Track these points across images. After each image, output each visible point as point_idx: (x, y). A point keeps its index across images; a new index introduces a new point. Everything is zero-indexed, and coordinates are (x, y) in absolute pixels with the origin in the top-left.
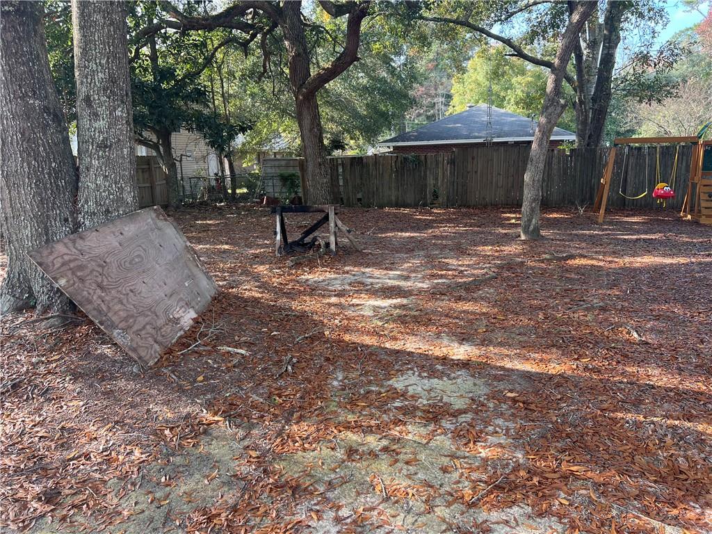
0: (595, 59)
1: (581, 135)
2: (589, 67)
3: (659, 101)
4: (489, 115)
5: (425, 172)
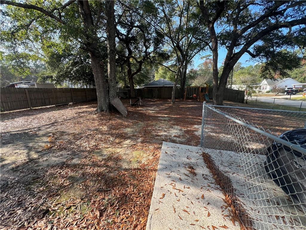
0: (183, 72)
1: (181, 85)
2: (182, 73)
3: (194, 80)
4: (164, 81)
5: (153, 92)
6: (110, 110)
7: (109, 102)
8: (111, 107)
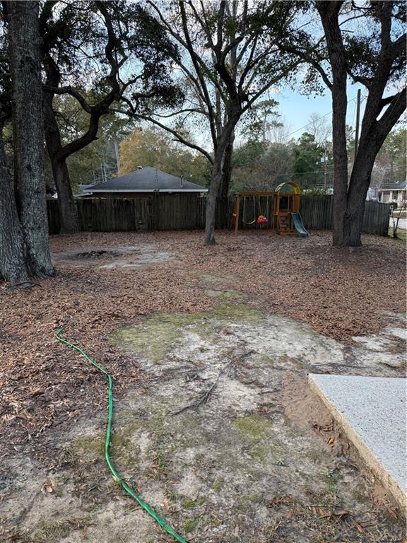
5: (134, 210)
6: (29, 276)
7: (25, 246)
8: (33, 263)
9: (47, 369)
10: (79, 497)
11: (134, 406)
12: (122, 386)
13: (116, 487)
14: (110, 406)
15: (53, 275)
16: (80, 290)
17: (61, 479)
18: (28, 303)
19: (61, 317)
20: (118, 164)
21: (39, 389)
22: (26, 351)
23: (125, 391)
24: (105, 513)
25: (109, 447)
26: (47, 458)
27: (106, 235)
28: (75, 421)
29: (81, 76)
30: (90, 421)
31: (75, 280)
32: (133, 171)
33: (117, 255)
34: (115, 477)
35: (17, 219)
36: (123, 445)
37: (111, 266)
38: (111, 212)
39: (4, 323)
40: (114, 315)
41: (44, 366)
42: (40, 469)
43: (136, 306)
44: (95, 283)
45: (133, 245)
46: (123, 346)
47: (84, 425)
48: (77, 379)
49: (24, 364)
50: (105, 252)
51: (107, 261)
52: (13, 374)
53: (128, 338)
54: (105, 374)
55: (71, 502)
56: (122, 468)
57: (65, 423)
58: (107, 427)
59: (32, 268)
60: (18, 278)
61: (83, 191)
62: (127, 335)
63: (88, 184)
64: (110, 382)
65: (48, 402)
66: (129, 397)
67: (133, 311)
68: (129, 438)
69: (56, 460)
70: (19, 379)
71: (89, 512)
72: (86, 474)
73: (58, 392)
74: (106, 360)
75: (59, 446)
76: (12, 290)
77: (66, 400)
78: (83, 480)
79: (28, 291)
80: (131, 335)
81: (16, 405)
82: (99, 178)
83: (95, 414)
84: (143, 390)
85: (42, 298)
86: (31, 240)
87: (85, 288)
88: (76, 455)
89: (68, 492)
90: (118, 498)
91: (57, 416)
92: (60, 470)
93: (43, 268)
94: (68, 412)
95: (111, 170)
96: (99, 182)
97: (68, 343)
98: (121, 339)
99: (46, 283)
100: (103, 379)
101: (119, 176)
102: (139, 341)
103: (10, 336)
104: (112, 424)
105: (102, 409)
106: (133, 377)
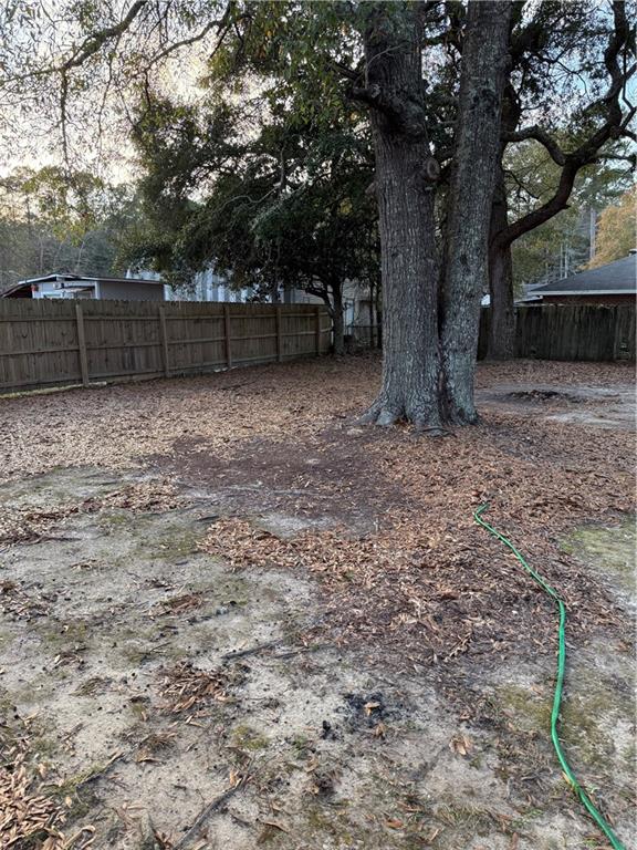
5: (614, 326)
6: (442, 419)
7: (441, 376)
8: (449, 402)
9: (461, 563)
10: (506, 782)
11: (604, 667)
12: (583, 626)
13: (568, 794)
14: (561, 652)
15: (474, 423)
16: (515, 451)
17: (478, 741)
18: (437, 458)
19: (483, 489)
20: (593, 248)
21: (450, 591)
22: (432, 528)
23: (586, 636)
24: (548, 829)
25: (558, 721)
26: (458, 700)
27: (559, 366)
28: (503, 657)
29: (553, 107)
30: (526, 665)
31: (507, 434)
32: (618, 258)
33: (576, 401)
34: (568, 777)
35: (437, 336)
36: (583, 726)
37: (564, 418)
38: (573, 327)
39: (404, 482)
40: (569, 502)
41: (457, 557)
42: (448, 712)
43: (609, 494)
44: (538, 443)
45: (606, 386)
46: (583, 557)
47: (516, 669)
48: (508, 592)
49: (428, 547)
50: (555, 394)
51: (558, 409)
52: (414, 556)
53: (594, 546)
54: (553, 597)
55: (493, 785)
56: (579, 766)
57: (487, 655)
58: (554, 687)
59: (447, 410)
60: (427, 420)
61: (528, 293)
62: (592, 540)
63: (535, 282)
64: (563, 613)
65: (463, 614)
66: (596, 649)
67: (603, 501)
68: (593, 718)
69: (472, 708)
70: (423, 566)
71: (522, 814)
72: (518, 750)
73: (477, 604)
74: (555, 575)
75: (476, 687)
76: (418, 437)
77: (490, 621)
78: (514, 758)
79: (438, 441)
80: (598, 543)
81: (418, 604)
82: (555, 272)
83: (535, 657)
84: (621, 644)
85: (457, 454)
86: (451, 368)
87: (522, 449)
88: (503, 713)
89: (488, 765)
90: (571, 813)
91: (475, 640)
92: (478, 726)
93: (462, 410)
94: (492, 641)
95: (578, 258)
96: (554, 278)
97: (493, 530)
98: (580, 546)
99: (464, 433)
100: (548, 604)
101: (590, 268)
102: (615, 557)
103: (411, 501)
104: (564, 684)
105: (547, 654)
106: (604, 617)
